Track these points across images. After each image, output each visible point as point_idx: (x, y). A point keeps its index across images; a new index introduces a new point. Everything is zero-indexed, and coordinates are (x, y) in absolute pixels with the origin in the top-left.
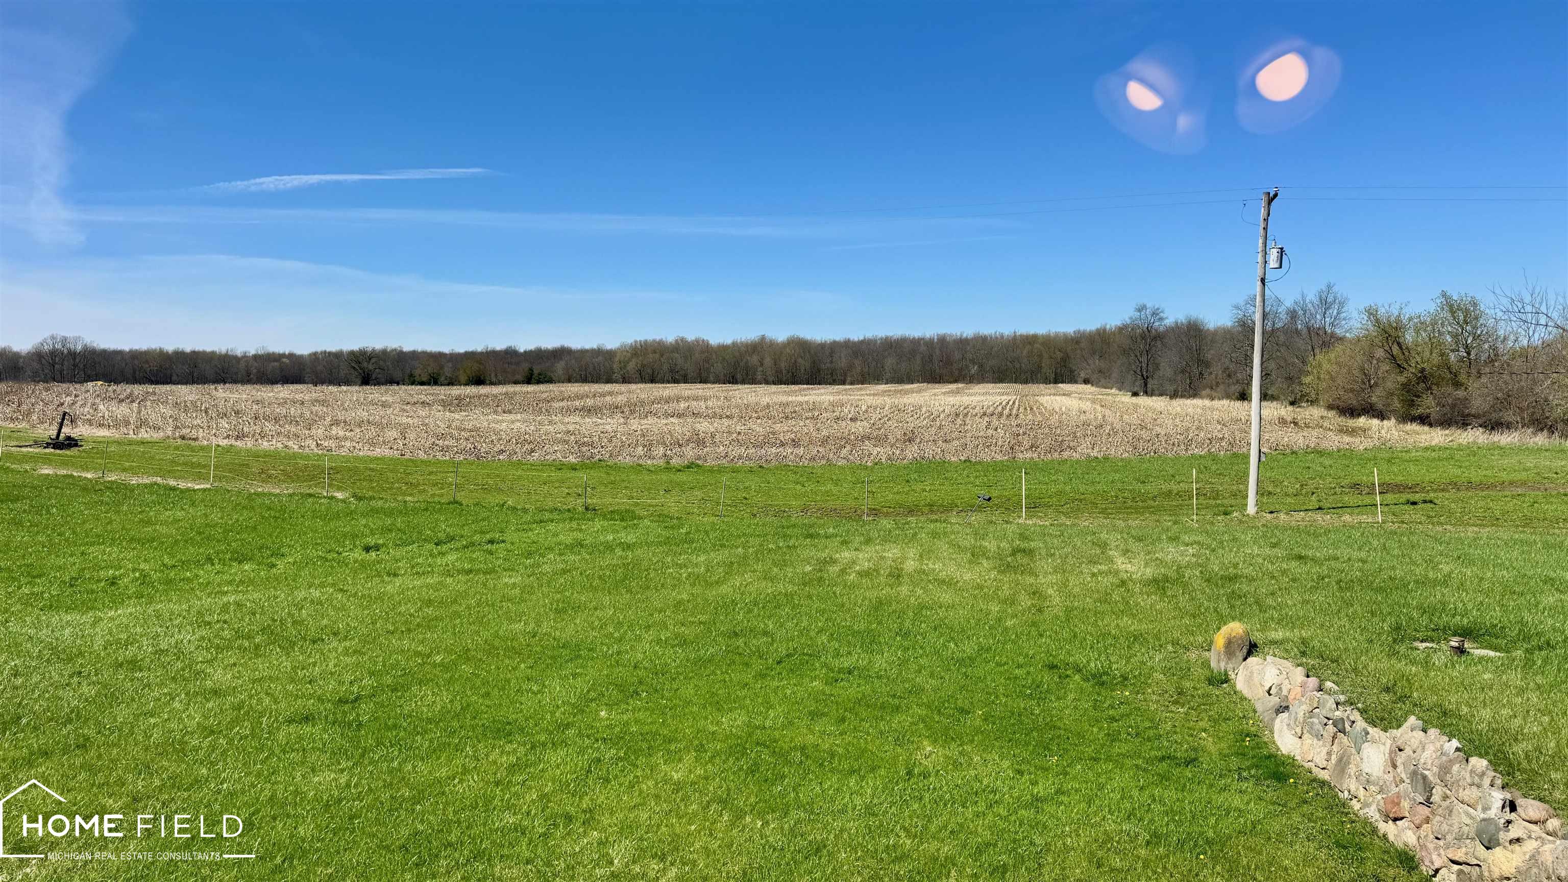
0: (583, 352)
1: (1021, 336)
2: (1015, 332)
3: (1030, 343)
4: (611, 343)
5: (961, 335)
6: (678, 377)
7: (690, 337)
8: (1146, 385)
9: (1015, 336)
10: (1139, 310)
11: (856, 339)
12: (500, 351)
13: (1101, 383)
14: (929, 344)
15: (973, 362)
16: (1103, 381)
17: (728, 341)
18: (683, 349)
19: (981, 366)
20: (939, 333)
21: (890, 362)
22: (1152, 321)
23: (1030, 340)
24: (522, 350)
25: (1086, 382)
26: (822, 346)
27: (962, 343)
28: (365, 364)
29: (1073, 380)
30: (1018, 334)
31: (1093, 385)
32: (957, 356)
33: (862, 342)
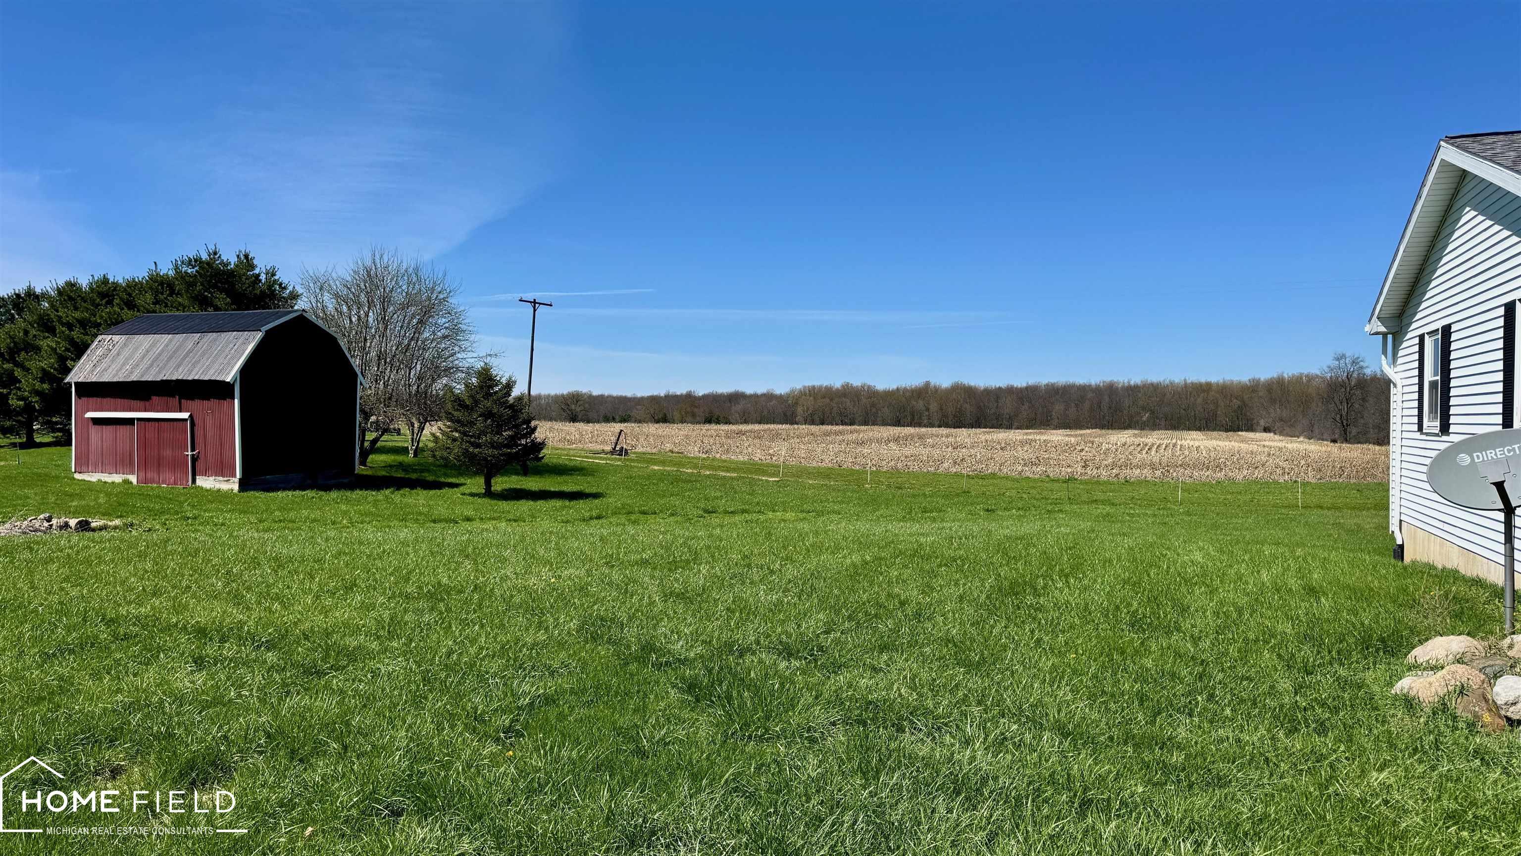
0: (755, 396)
1: (1192, 383)
2: (1185, 380)
3: (1204, 391)
4: (781, 388)
5: (1129, 382)
6: (847, 419)
7: (856, 382)
8: (1345, 431)
9: (1186, 384)
10: (1338, 359)
11: (1019, 386)
12: (681, 395)
13: (1285, 432)
14: (1098, 391)
15: (1144, 408)
16: (1288, 430)
17: (893, 386)
18: (848, 393)
19: (1153, 412)
20: (1105, 380)
21: (1059, 408)
22: (1352, 369)
23: (1204, 389)
24: (700, 395)
25: (1267, 430)
26: (987, 392)
27: (1132, 390)
28: (573, 407)
29: (1250, 429)
30: (1189, 381)
31: (1275, 434)
32: (1127, 402)
33: (1027, 388)
